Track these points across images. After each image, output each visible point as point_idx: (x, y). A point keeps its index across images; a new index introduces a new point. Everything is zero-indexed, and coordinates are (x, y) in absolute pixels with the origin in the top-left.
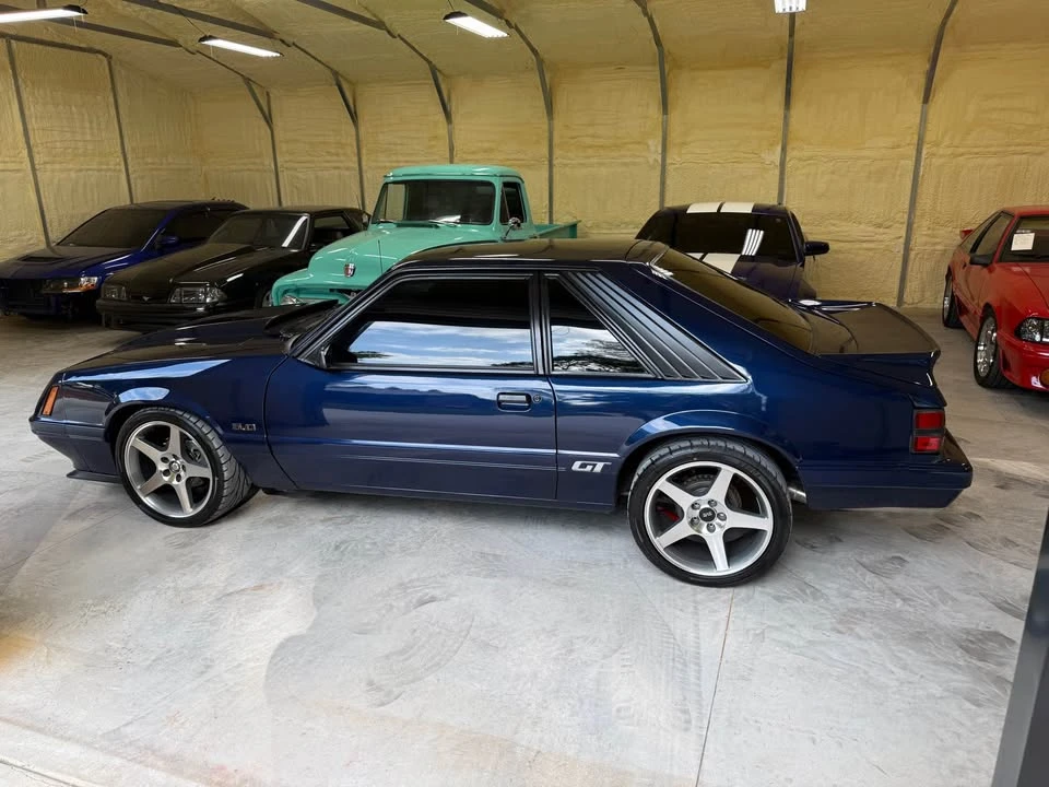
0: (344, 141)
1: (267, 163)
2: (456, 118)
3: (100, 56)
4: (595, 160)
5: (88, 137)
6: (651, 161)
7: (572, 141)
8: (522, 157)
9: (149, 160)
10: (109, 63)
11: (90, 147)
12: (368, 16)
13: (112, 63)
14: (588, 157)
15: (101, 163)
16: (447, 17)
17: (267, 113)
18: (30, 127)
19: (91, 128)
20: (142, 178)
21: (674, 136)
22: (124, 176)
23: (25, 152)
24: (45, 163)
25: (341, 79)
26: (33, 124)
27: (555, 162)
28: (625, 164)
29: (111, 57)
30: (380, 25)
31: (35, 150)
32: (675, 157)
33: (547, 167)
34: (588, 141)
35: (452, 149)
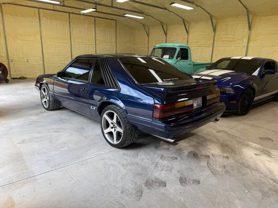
0: (163, 40)
1: (147, 45)
2: (190, 34)
3: (114, 21)
4: (226, 45)
5: (109, 38)
6: (244, 46)
7: (220, 39)
8: (206, 44)
9: (122, 44)
10: (116, 22)
11: (109, 40)
12: (162, 7)
13: (117, 22)
14: (224, 44)
15: (110, 44)
16: (171, 4)
17: (148, 33)
18: (96, 36)
19: (110, 37)
20: (119, 48)
21: (252, 37)
22: (115, 48)
23: (94, 41)
24: (98, 43)
25: (163, 24)
26: (97, 35)
27: (215, 45)
28: (236, 46)
29: (116, 21)
30: (165, 9)
31: (97, 41)
32: (252, 44)
33: (212, 47)
34: (225, 39)
35: (188, 41)
